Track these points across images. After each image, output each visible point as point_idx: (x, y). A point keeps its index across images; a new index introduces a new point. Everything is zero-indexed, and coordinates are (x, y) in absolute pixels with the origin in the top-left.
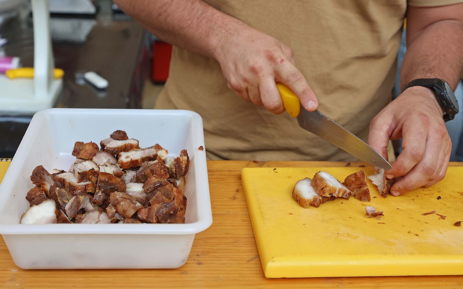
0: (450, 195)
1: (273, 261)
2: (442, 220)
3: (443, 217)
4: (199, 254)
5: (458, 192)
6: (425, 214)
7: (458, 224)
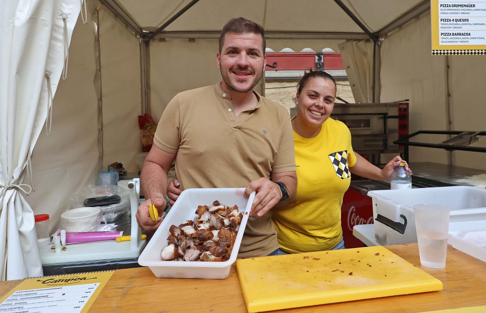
0: (346, 262)
1: (252, 302)
2: (342, 273)
3: (343, 272)
4: (211, 306)
5: (350, 260)
6: (334, 271)
7: (351, 274)
